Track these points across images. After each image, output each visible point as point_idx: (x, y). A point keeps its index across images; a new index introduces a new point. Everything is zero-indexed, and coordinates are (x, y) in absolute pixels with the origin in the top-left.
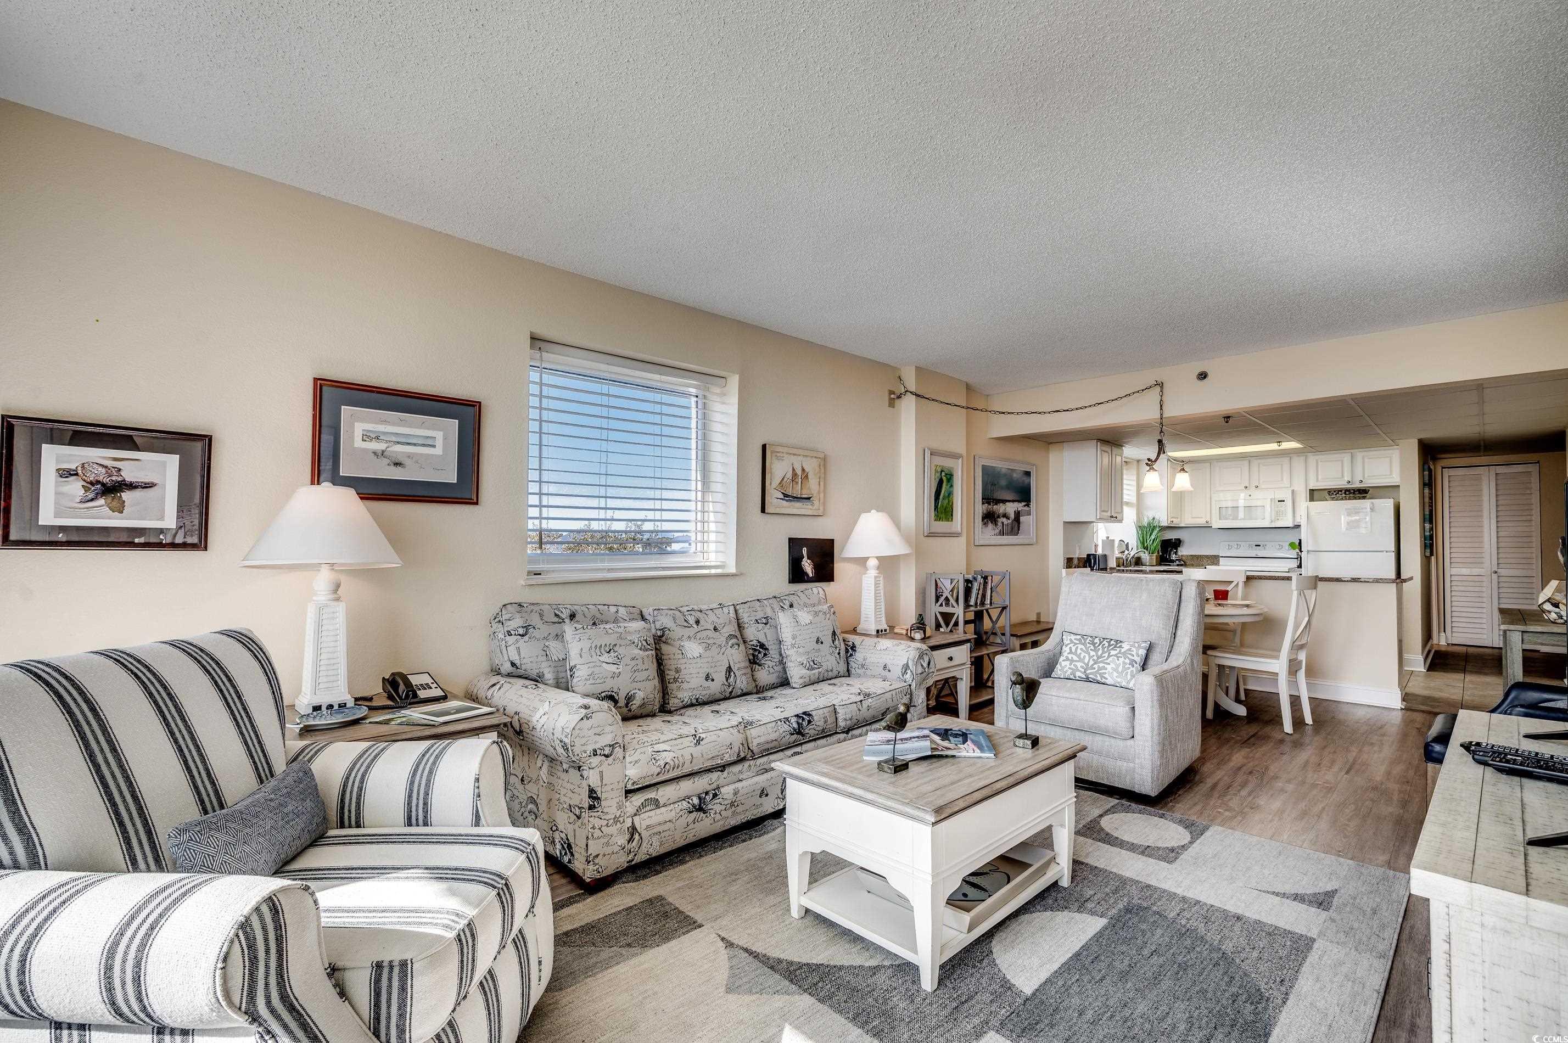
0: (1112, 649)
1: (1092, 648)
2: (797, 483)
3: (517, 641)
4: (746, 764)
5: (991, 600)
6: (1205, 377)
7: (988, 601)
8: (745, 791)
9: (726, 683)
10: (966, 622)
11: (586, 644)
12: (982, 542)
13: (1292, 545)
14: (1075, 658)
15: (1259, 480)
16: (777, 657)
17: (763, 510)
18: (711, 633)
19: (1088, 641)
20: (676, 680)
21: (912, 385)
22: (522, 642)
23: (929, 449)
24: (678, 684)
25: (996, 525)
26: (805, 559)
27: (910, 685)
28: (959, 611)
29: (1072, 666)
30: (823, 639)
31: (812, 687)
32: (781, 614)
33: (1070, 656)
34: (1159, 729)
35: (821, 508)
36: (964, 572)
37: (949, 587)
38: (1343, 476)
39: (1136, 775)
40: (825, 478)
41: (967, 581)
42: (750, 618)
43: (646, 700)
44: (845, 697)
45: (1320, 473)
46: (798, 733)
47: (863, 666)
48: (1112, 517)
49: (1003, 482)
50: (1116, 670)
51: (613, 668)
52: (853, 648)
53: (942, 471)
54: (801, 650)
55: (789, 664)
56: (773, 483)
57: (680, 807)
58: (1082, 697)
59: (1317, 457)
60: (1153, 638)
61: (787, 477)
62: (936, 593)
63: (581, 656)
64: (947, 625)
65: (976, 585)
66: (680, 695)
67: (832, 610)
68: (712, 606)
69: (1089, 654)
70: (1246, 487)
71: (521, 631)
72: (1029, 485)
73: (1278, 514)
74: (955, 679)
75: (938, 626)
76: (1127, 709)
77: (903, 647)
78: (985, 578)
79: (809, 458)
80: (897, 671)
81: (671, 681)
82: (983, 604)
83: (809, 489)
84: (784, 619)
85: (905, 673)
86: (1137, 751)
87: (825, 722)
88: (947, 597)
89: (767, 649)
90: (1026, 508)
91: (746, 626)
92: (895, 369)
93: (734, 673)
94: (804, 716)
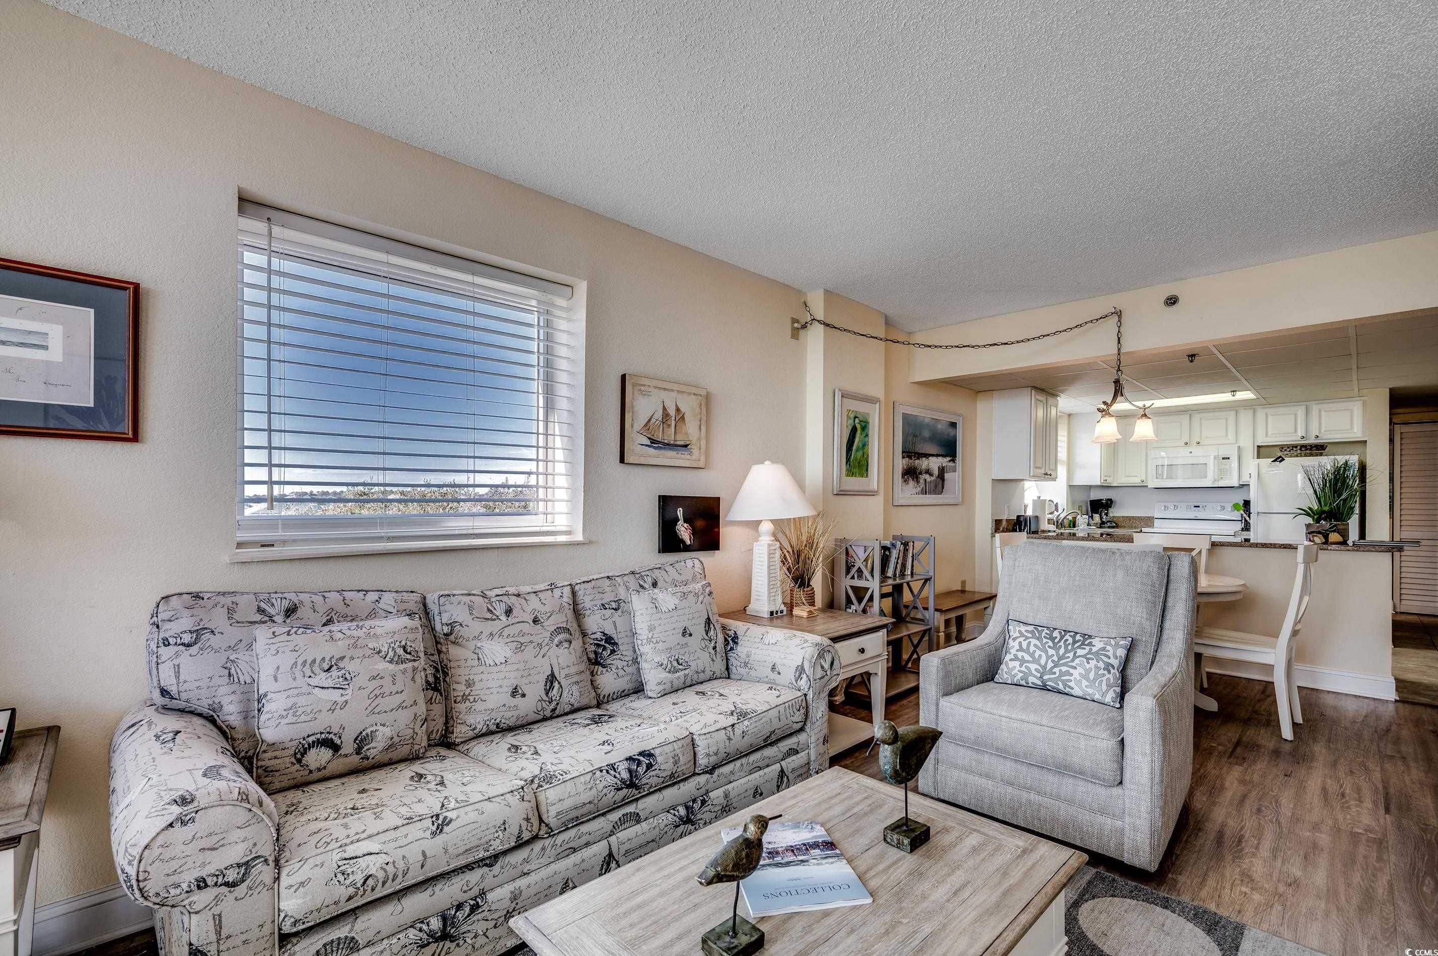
0: (1079, 647)
1: (1051, 644)
2: (669, 426)
3: (177, 655)
4: (537, 846)
5: (912, 569)
6: (1174, 303)
7: (908, 572)
8: (532, 891)
9: (545, 698)
10: (883, 596)
11: (286, 659)
12: (901, 502)
13: (1235, 507)
14: (1027, 657)
15: (1201, 435)
16: (630, 653)
17: (622, 460)
18: (528, 628)
19: (1043, 634)
20: (465, 698)
21: (818, 309)
22: (185, 653)
23: (840, 390)
24: (468, 703)
25: (918, 482)
26: (681, 522)
27: (805, 695)
28: (874, 585)
29: (1023, 669)
30: (691, 629)
31: (673, 698)
32: (635, 598)
33: (1020, 654)
34: (1162, 775)
35: (703, 458)
36: (881, 537)
37: (863, 556)
38: (1296, 431)
39: (1126, 839)
40: (707, 421)
41: (884, 548)
42: (594, 603)
43: (396, 739)
44: (710, 718)
45: (1269, 426)
46: (628, 787)
47: (746, 664)
48: (1046, 474)
49: (926, 434)
50: (1085, 677)
51: (335, 695)
52: (735, 639)
53: (855, 417)
54: (660, 646)
55: (644, 665)
56: (635, 425)
57: (404, 941)
58: (1044, 722)
59: (1267, 410)
60: (1134, 632)
61: (656, 417)
62: (847, 562)
63: (276, 679)
64: (860, 601)
65: (894, 553)
66: (471, 720)
67: (707, 590)
68: (537, 588)
69: (1046, 652)
70: (1186, 444)
71: (187, 638)
72: (955, 437)
73: (1222, 473)
74: (868, 674)
75: (849, 602)
76: (1113, 743)
77: (797, 641)
78: (906, 544)
79: (685, 395)
80: (788, 675)
81: (459, 699)
82: (903, 575)
83: (687, 434)
84: (639, 604)
85: (797, 679)
86: (1128, 805)
87: (676, 763)
88: (859, 568)
89: (616, 644)
90: (951, 464)
91: (588, 612)
92: (799, 292)
93: (559, 683)
94: (641, 758)
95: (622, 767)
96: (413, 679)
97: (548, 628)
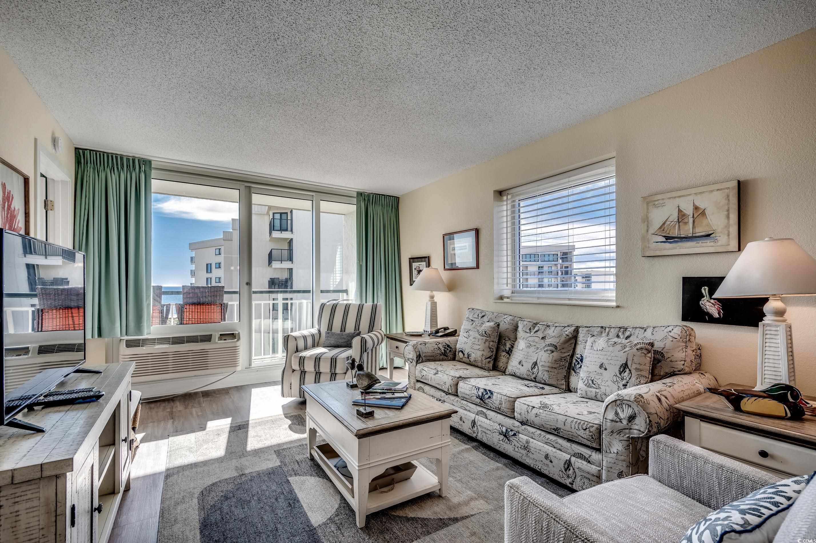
2: (686, 223)
9: (531, 371)
18: (539, 340)
26: (706, 298)
30: (608, 366)
46: (479, 399)
56: (650, 230)
61: (671, 219)
79: (706, 194)
83: (709, 226)
87: (500, 404)
91: (579, 343)
93: (538, 367)
94: (489, 392)
95: (481, 391)
96: (485, 343)
97: (546, 342)
